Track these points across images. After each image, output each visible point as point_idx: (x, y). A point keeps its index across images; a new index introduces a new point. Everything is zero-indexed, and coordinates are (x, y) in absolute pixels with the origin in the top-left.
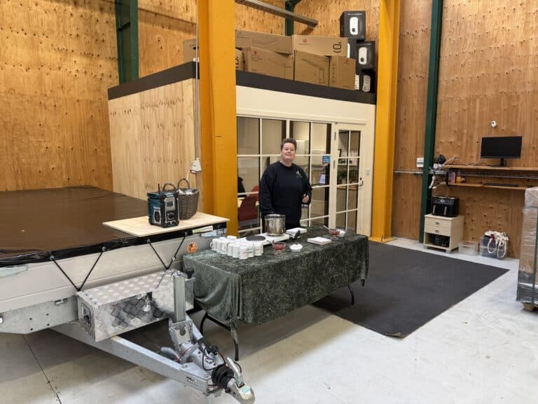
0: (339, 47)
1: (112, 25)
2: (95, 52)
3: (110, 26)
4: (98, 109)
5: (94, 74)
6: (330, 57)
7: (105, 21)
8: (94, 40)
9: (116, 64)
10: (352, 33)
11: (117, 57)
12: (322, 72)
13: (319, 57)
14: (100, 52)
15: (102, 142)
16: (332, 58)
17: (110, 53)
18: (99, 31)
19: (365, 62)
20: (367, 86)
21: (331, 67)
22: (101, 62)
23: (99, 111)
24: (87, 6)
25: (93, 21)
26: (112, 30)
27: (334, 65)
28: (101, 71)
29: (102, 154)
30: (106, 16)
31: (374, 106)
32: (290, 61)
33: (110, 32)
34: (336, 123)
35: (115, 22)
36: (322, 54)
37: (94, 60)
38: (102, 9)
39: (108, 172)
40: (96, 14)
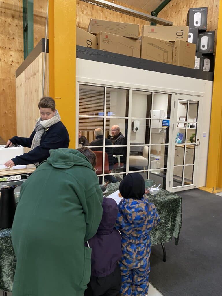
0: (181, 34)
1: (20, 28)
2: (8, 46)
3: (19, 28)
4: (8, 85)
5: (6, 61)
6: (173, 42)
7: (15, 25)
8: (7, 38)
9: (22, 54)
10: (195, 25)
11: (23, 49)
12: (166, 54)
13: (164, 42)
14: (11, 46)
15: (10, 107)
16: (175, 43)
17: (18, 47)
18: (11, 31)
19: (206, 48)
20: (207, 67)
21: (174, 50)
22: (12, 53)
23: (9, 86)
24: (3, 14)
25: (7, 25)
26: (20, 31)
27: (176, 48)
28: (11, 59)
29: (10, 115)
30: (16, 21)
31: (211, 82)
32: (137, 44)
33: (18, 32)
34: (176, 94)
35: (22, 26)
36: (167, 40)
37: (6, 51)
38: (13, 17)
39: (14, 127)
40: (9, 20)
